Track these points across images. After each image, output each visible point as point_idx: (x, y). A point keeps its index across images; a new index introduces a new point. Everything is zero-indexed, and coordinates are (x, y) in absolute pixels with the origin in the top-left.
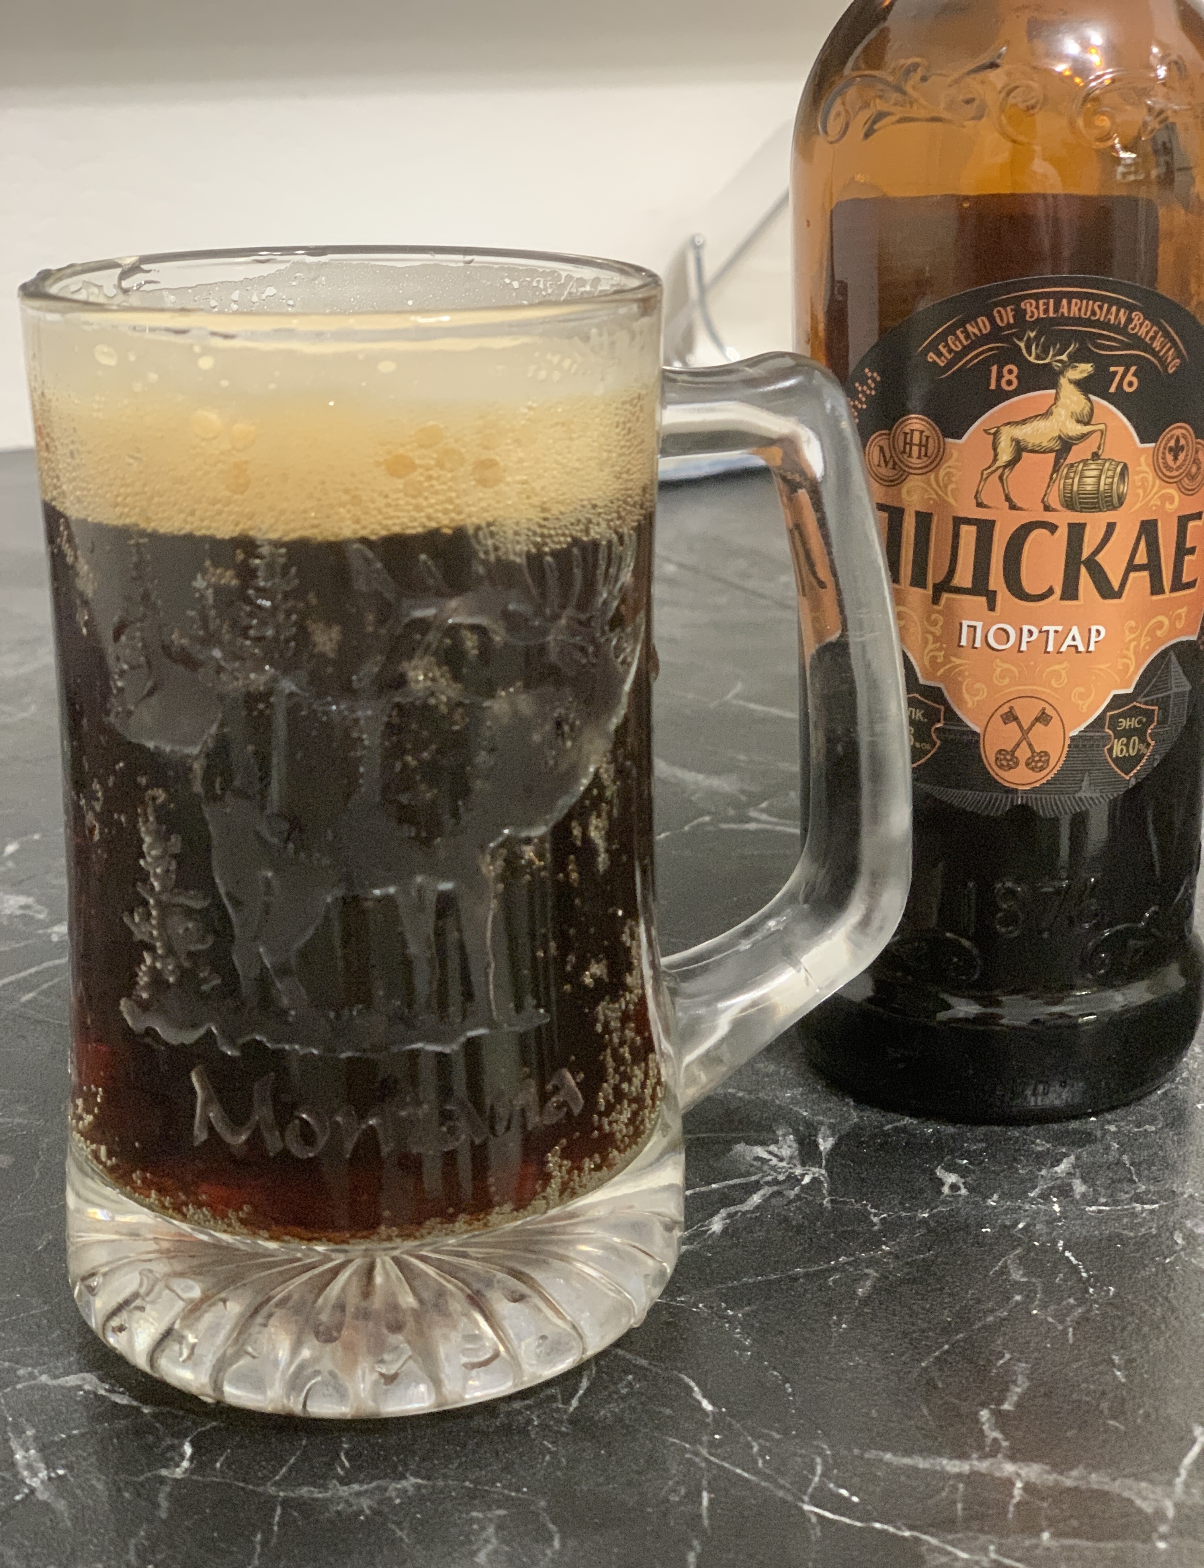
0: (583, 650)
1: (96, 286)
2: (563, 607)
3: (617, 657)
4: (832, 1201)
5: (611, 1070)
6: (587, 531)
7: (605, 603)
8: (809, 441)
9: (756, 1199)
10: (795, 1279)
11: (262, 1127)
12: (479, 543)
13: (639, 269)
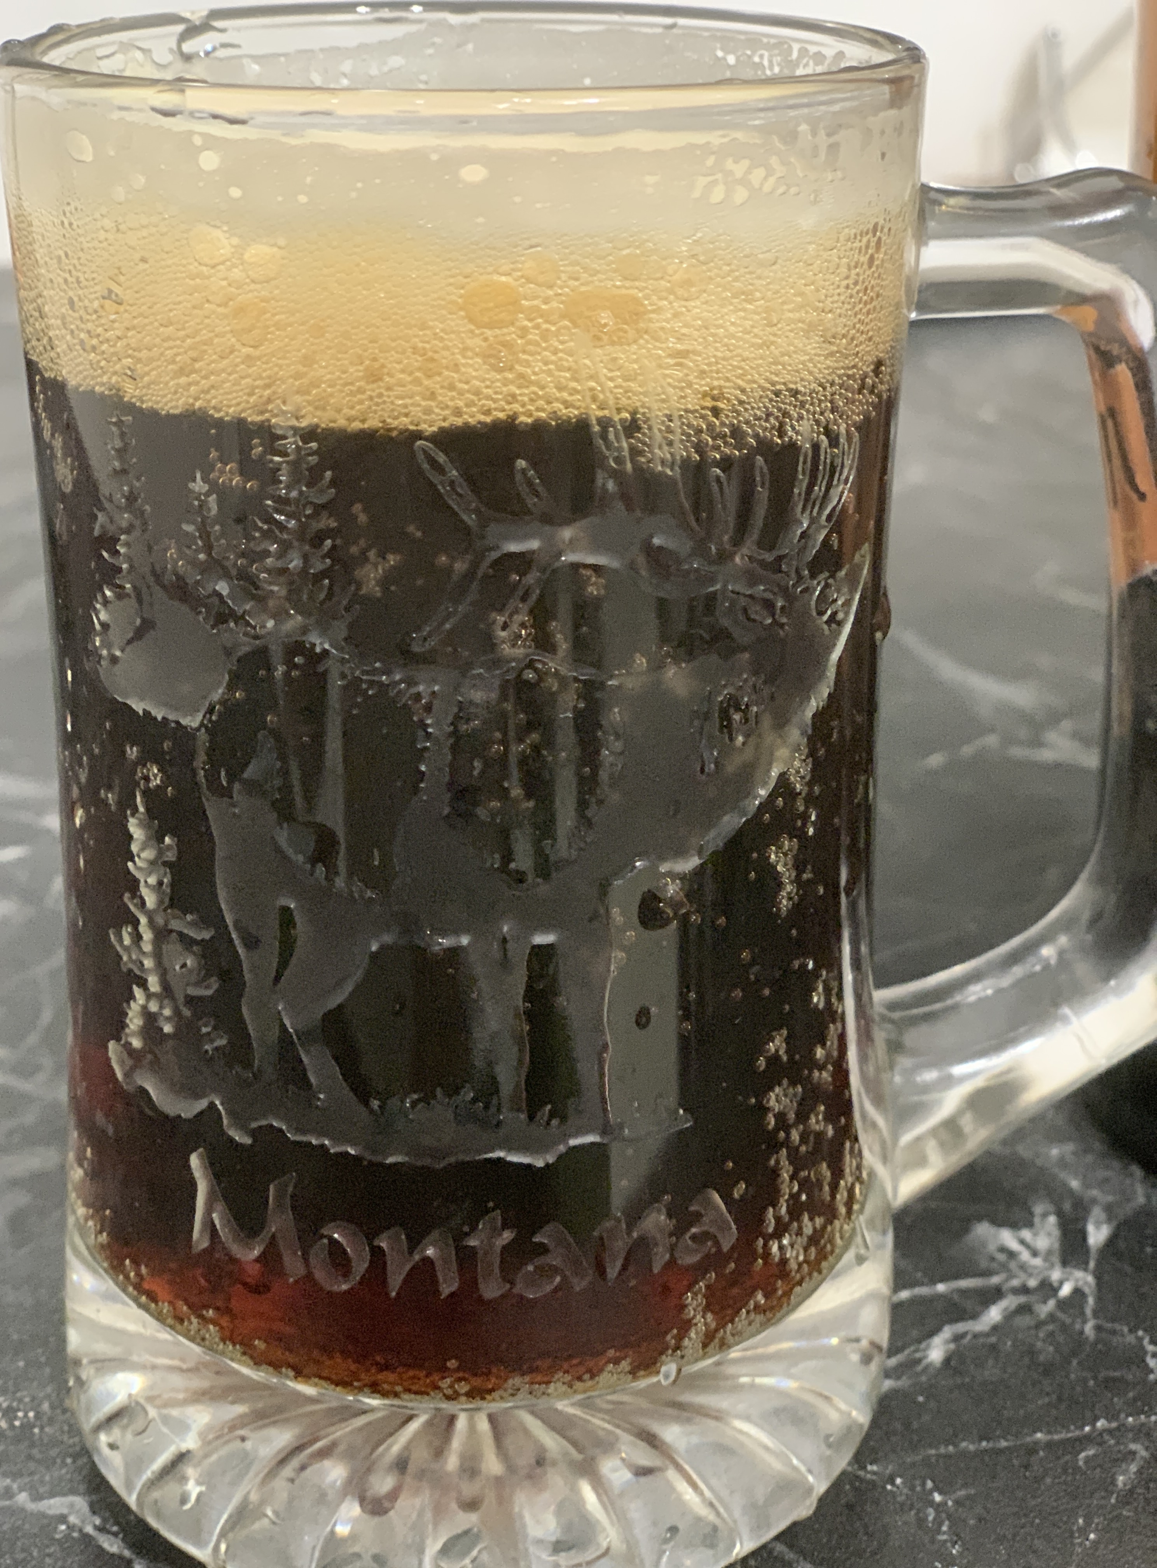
0: (769, 605)
1: (139, 48)
2: (737, 542)
3: (821, 613)
4: (1098, 1328)
5: (786, 1176)
6: (781, 433)
7: (804, 535)
8: (1136, 302)
9: (994, 1314)
10: (1032, 1450)
11: (281, 1243)
12: (608, 445)
13: (894, 40)
